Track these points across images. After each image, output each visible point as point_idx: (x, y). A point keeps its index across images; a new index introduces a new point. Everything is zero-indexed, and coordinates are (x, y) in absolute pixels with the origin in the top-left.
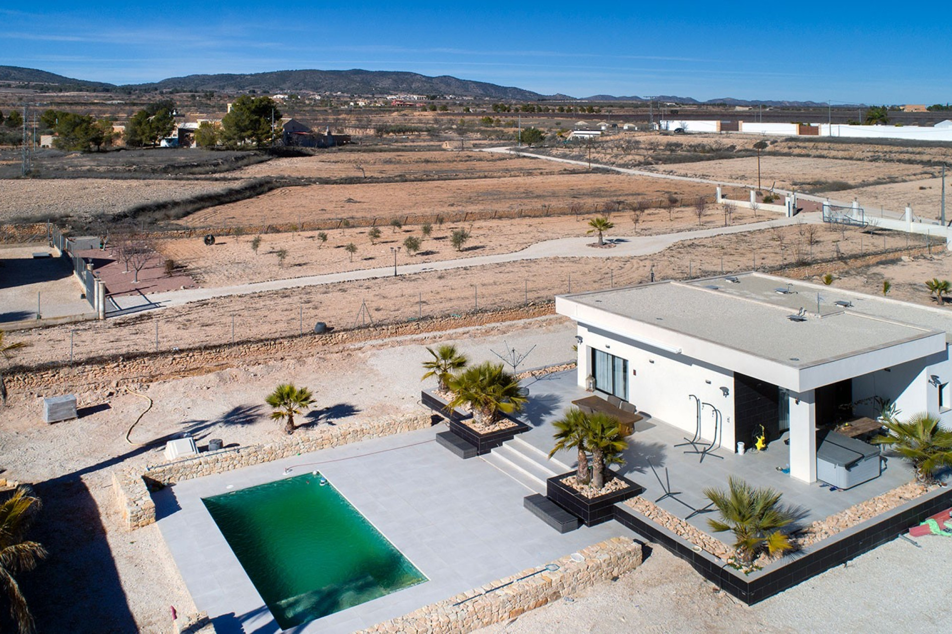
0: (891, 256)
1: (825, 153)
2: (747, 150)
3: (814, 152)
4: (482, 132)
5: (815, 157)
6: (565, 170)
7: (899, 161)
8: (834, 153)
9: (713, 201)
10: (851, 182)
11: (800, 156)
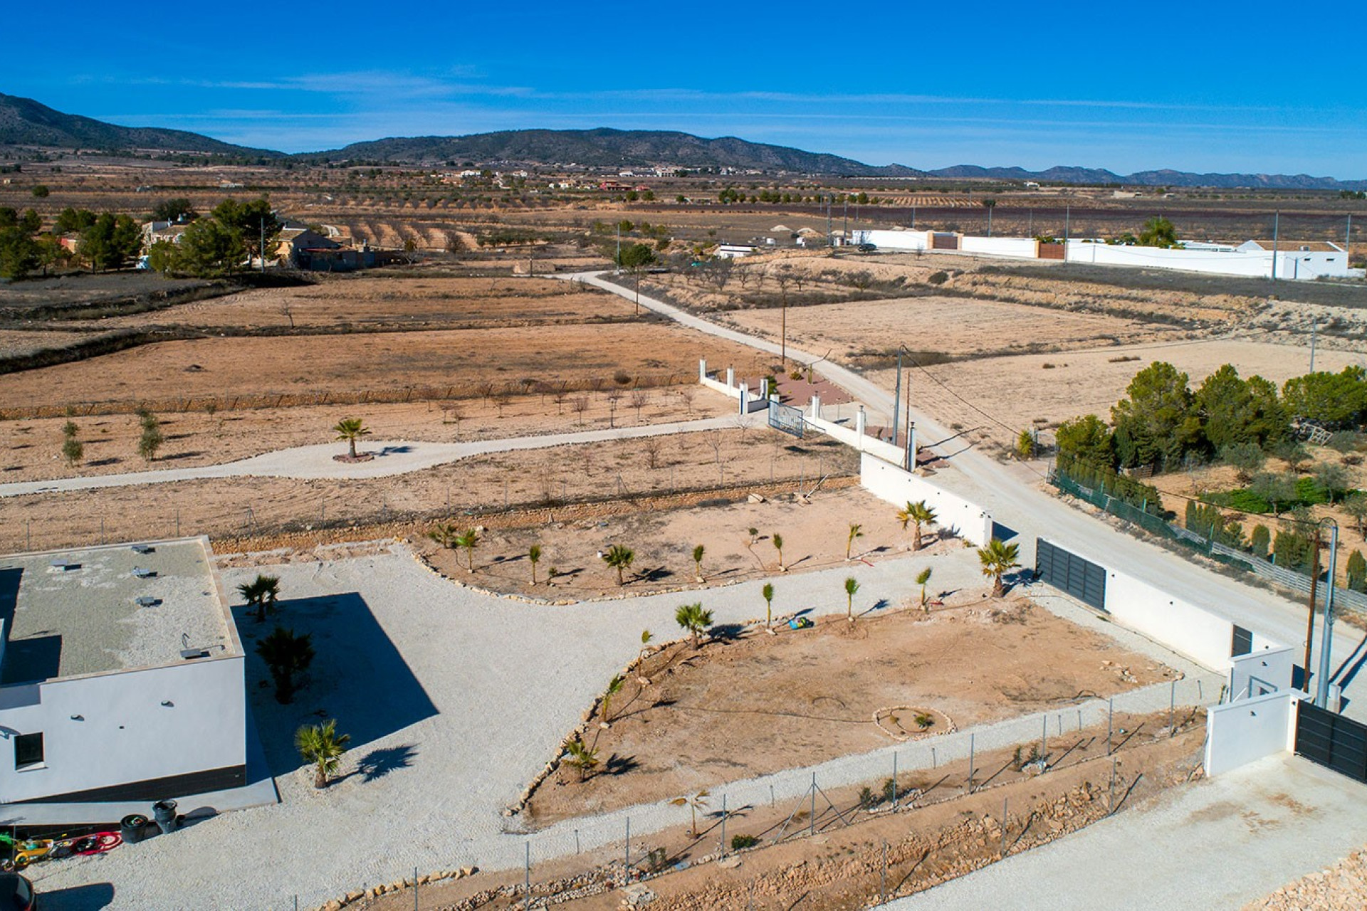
0: (735, 494)
2: (917, 285)
3: (1002, 292)
5: (1001, 300)
6: (597, 317)
9: (696, 382)
10: (954, 353)
11: (983, 297)
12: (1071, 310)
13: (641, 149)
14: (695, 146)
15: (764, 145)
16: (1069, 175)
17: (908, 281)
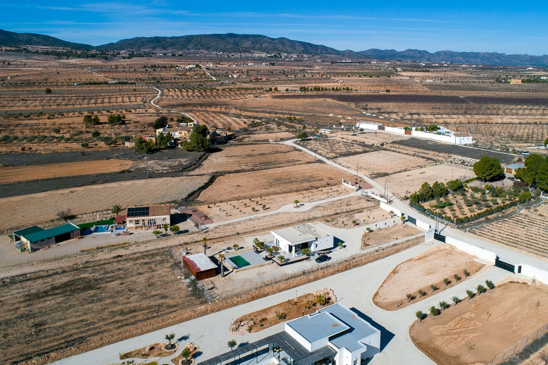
0: (362, 210)
1: (401, 150)
2: (377, 147)
3: (398, 150)
4: (287, 126)
6: (308, 162)
7: (421, 157)
8: (403, 151)
9: (341, 184)
10: (390, 173)
11: (393, 151)
12: (413, 156)
13: (247, 44)
14: (269, 42)
15: (296, 41)
16: (412, 53)
17: (375, 145)
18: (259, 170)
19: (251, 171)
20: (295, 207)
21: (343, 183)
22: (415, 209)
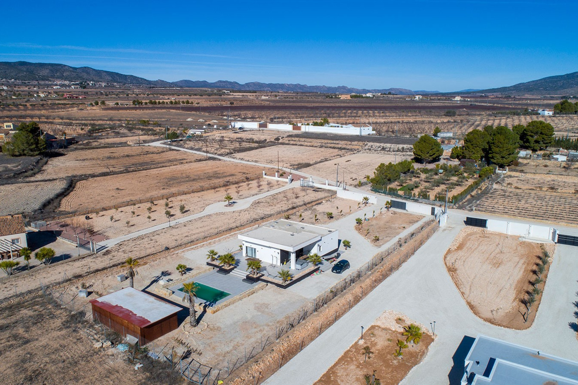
0: (320, 201)
1: (303, 143)
2: (271, 142)
3: (299, 143)
4: (143, 130)
6: (197, 160)
7: (330, 147)
8: (306, 144)
9: (262, 177)
10: (311, 163)
11: (293, 145)
12: (320, 147)
13: (45, 72)
14: (71, 71)
15: (102, 71)
17: (268, 141)
18: (136, 171)
19: (125, 173)
20: (226, 206)
21: (264, 176)
22: (383, 194)
